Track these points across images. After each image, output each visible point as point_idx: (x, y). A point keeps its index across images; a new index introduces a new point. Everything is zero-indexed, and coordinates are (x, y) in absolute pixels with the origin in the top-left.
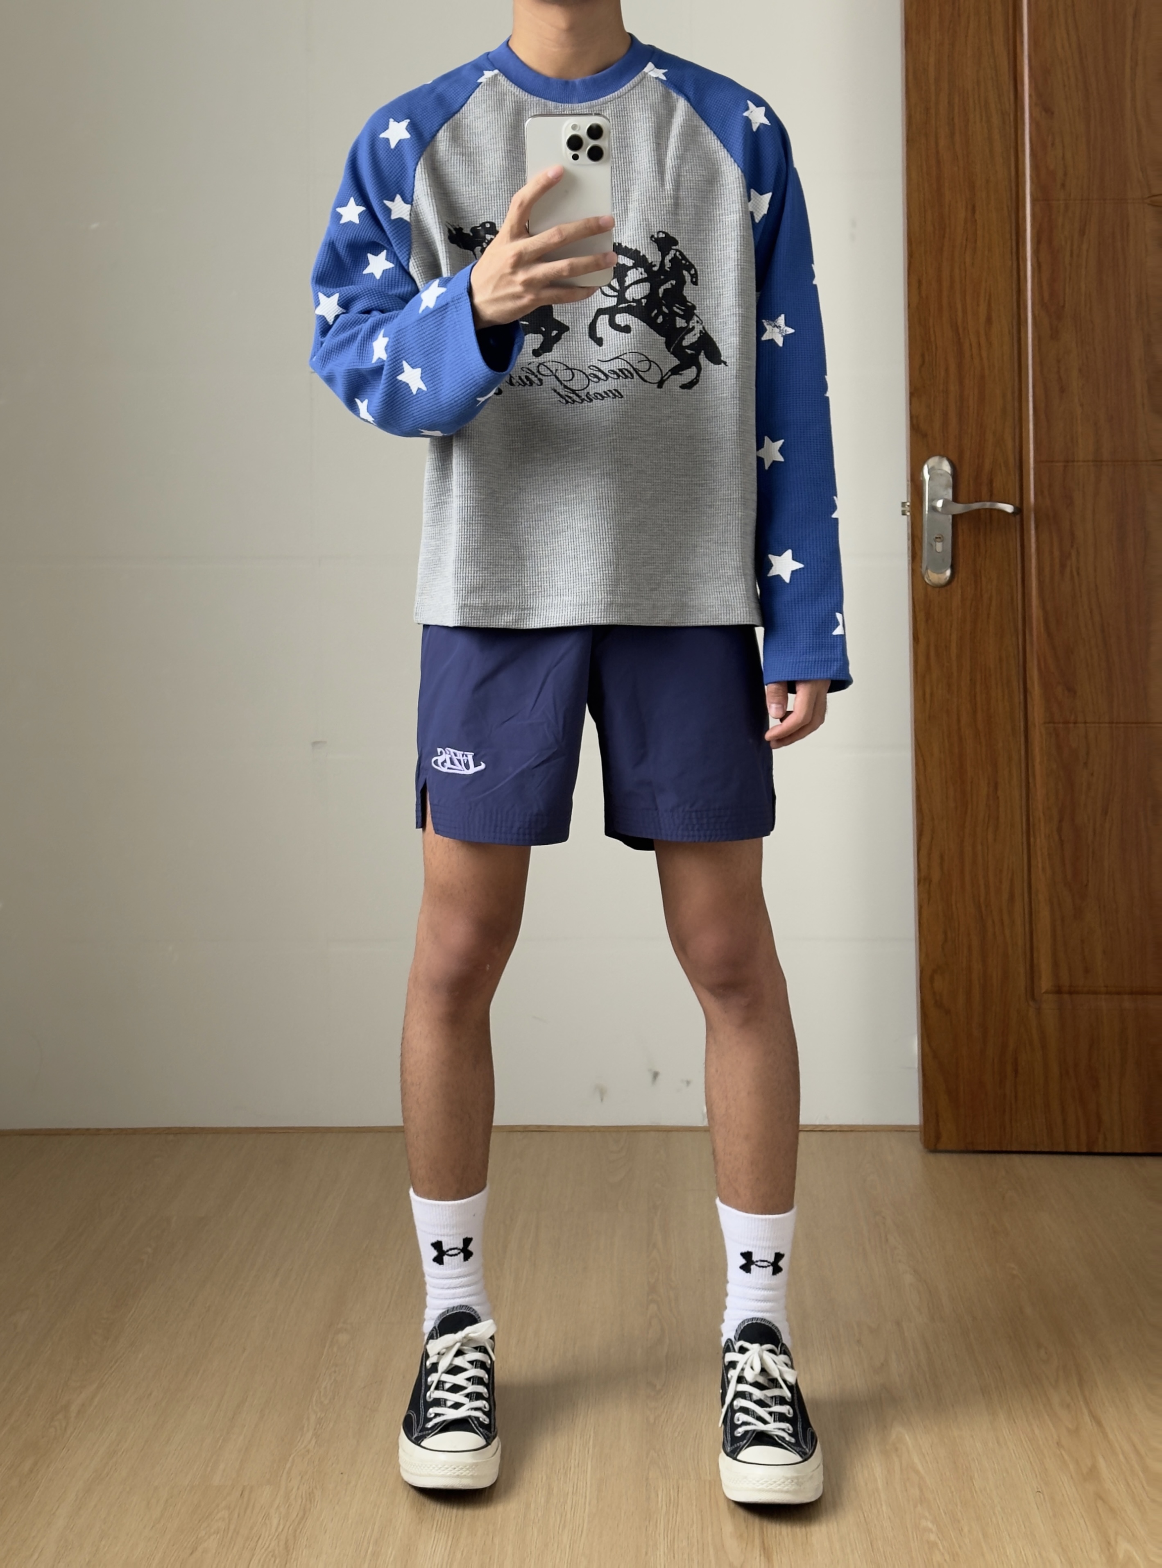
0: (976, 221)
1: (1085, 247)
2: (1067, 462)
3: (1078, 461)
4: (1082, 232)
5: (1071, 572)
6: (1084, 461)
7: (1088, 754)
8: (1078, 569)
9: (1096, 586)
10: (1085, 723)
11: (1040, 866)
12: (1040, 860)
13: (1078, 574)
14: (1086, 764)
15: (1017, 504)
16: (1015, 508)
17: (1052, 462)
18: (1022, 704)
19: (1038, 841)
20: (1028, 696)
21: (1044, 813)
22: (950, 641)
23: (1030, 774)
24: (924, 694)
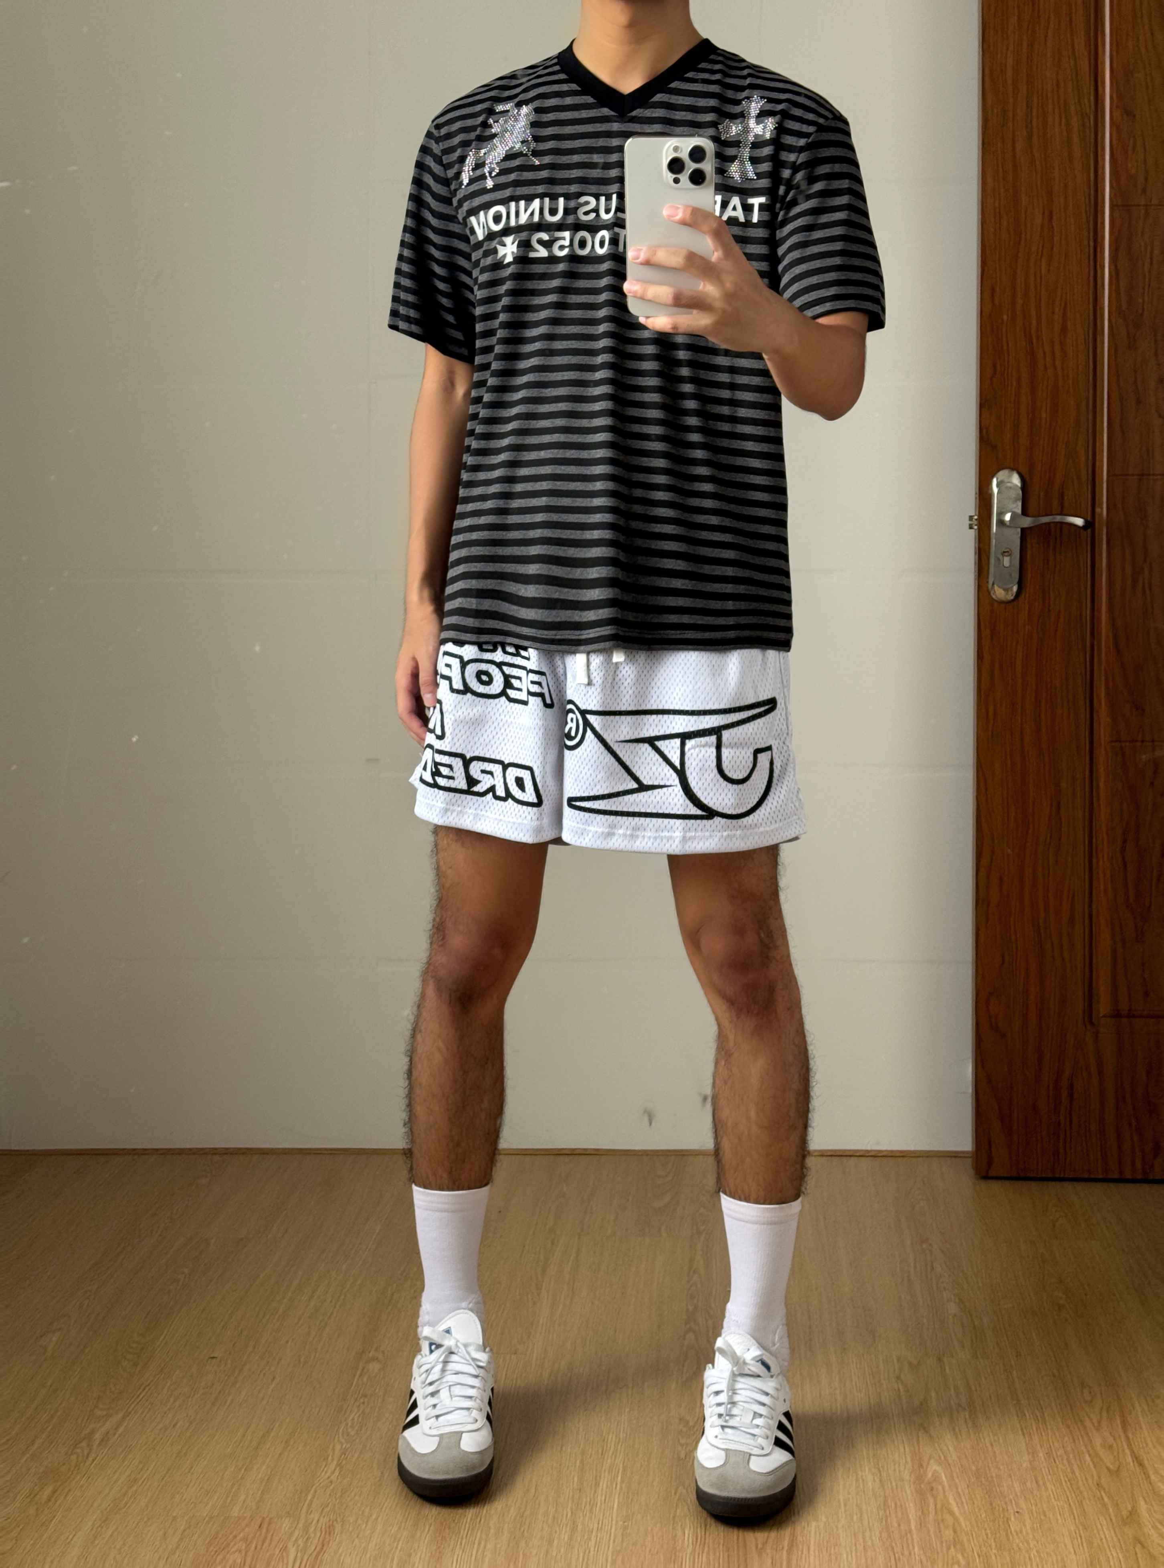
2: (1143, 475)
3: (1153, 475)
5: (1144, 587)
7: (1155, 773)
8: (1150, 584)
10: (1153, 741)
11: (1103, 887)
12: (1102, 881)
13: (1150, 589)
15: (1090, 517)
16: (1086, 521)
17: (1126, 475)
18: (1088, 723)
19: (1101, 862)
20: (1095, 715)
21: (1107, 834)
22: (1016, 659)
23: (1094, 794)
24: (987, 712)
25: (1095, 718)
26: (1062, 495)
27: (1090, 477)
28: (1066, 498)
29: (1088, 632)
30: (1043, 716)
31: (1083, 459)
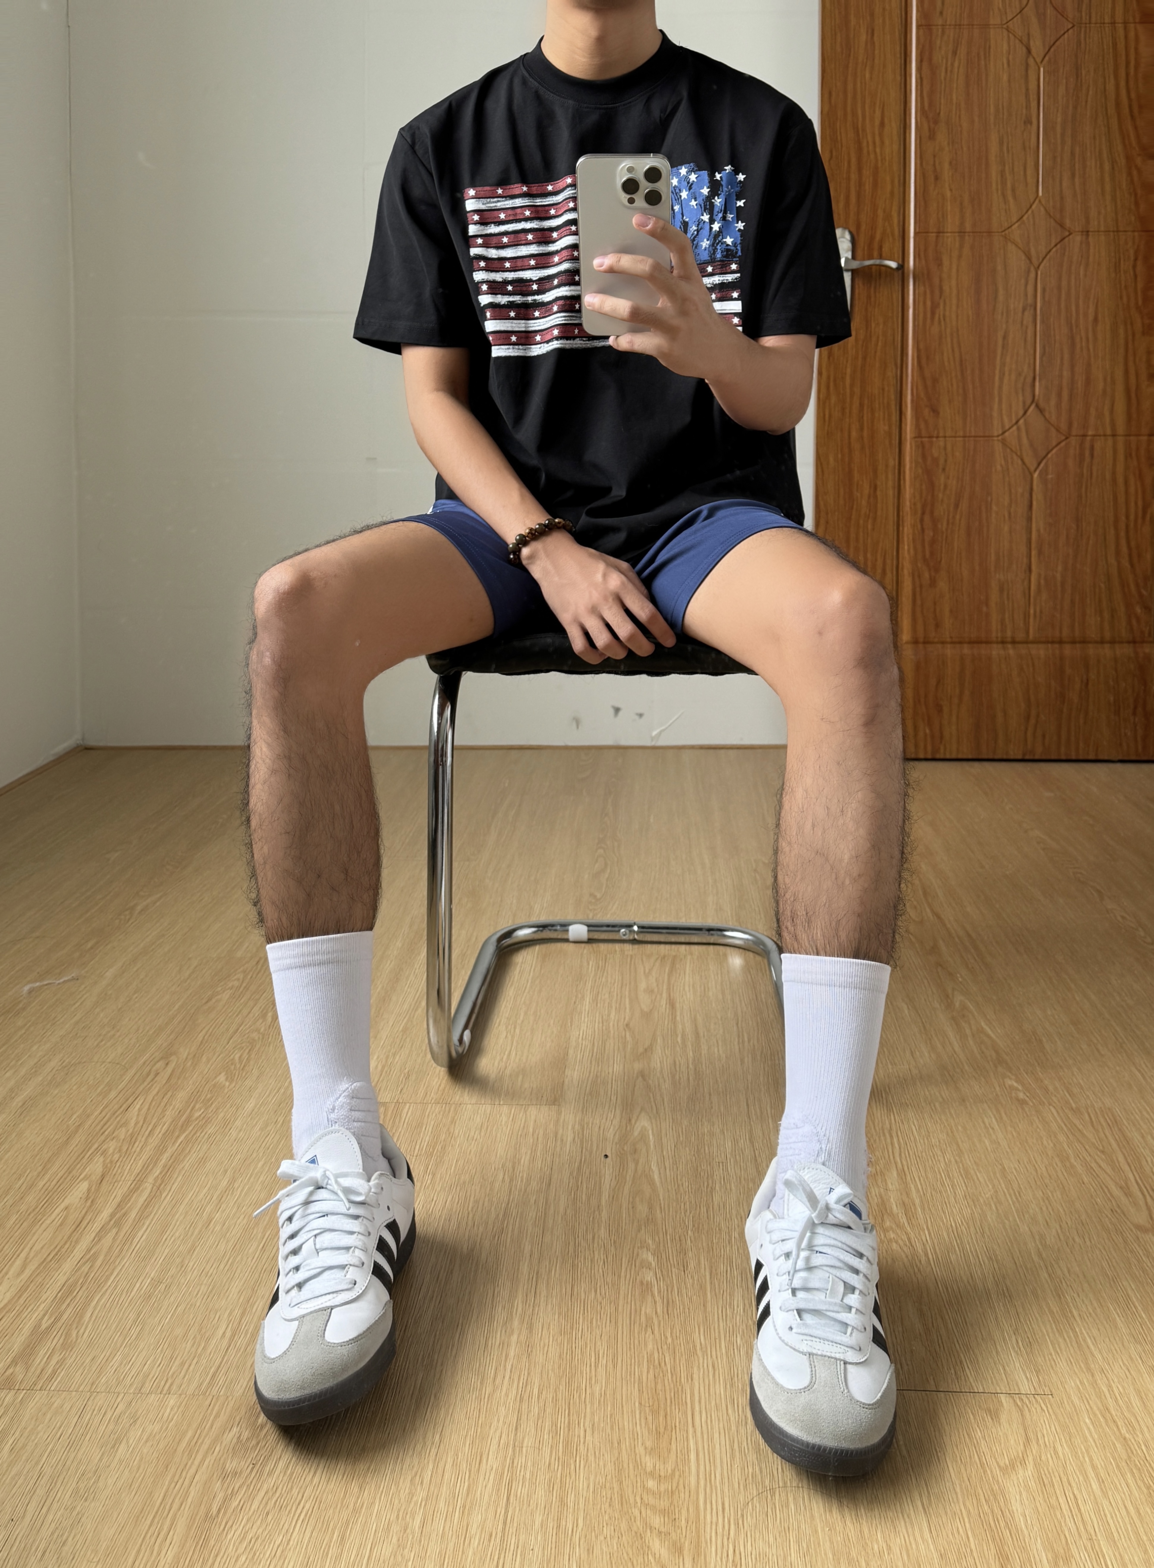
0: (874, 43)
1: (956, 64)
2: (939, 232)
3: (947, 232)
4: (955, 53)
5: (939, 318)
6: (951, 232)
7: (946, 461)
8: (944, 316)
9: (958, 330)
10: (945, 437)
11: (906, 547)
12: (906, 543)
13: (944, 320)
14: (944, 470)
15: (900, 262)
16: (899, 264)
17: (927, 232)
18: (898, 423)
19: (906, 529)
20: (903, 417)
21: (911, 508)
22: (846, 374)
23: (902, 477)
24: (824, 415)
25: (903, 419)
26: (881, 248)
27: (901, 233)
28: (883, 249)
29: (899, 353)
30: (865, 418)
31: (895, 221)
